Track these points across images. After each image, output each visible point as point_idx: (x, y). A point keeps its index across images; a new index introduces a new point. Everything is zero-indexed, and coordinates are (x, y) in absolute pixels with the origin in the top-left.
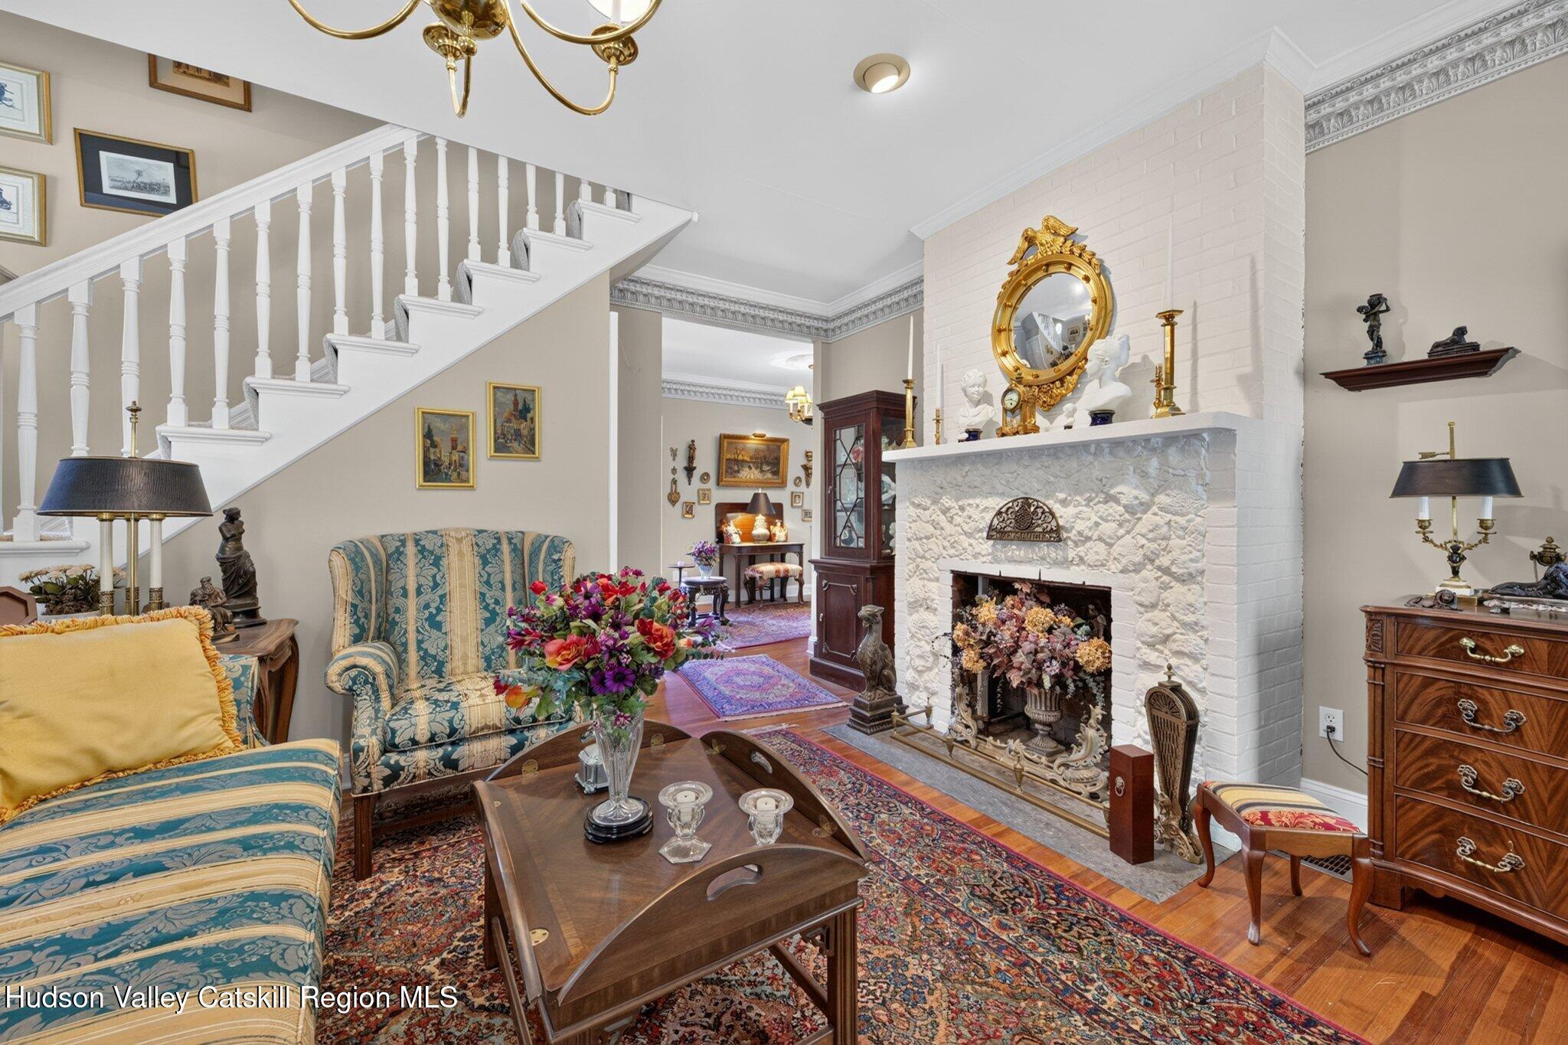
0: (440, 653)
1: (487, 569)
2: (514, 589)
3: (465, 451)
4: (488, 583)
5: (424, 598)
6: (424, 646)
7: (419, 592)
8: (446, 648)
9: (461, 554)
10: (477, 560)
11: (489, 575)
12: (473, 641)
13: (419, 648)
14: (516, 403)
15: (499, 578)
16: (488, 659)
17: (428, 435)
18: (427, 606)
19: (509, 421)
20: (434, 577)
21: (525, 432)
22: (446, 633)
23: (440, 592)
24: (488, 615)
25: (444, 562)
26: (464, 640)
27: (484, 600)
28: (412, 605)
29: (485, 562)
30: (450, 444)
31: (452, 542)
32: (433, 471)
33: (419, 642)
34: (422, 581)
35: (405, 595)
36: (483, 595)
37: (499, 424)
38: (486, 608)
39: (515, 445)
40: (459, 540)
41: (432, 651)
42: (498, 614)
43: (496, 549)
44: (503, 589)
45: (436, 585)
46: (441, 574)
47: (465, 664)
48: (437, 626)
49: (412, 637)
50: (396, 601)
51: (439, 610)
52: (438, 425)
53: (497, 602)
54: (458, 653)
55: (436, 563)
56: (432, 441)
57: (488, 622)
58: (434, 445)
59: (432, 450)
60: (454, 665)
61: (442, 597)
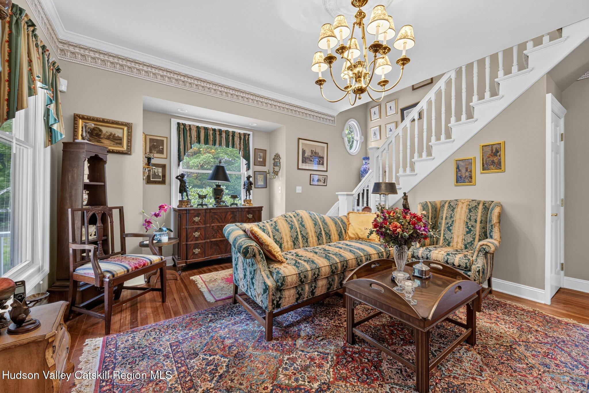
0: (450, 239)
1: (470, 214)
2: (481, 222)
3: (471, 172)
4: (470, 219)
5: (447, 221)
6: (445, 235)
7: (446, 219)
8: (451, 238)
9: (462, 208)
10: (468, 211)
11: (471, 216)
12: (461, 238)
13: (444, 236)
14: (492, 150)
15: (475, 217)
16: (465, 245)
17: (458, 168)
18: (448, 223)
19: (489, 157)
20: (451, 214)
21: (496, 161)
22: (452, 233)
23: (452, 220)
24: (468, 230)
25: (455, 210)
26: (458, 237)
27: (467, 225)
28: (444, 221)
29: (470, 211)
30: (465, 169)
31: (460, 203)
32: (459, 180)
33: (444, 234)
34: (448, 215)
35: (442, 219)
36: (467, 223)
37: (484, 160)
38: (468, 227)
39: (492, 167)
40: (463, 203)
41: (447, 238)
42: (472, 231)
43: (476, 207)
44: (476, 221)
45: (451, 217)
46: (453, 214)
47: (457, 245)
48: (450, 230)
49: (442, 232)
50: (440, 220)
51: (451, 225)
52: (461, 163)
53: (472, 226)
54: (455, 240)
55: (453, 210)
56: (459, 170)
57: (468, 233)
58: (460, 171)
59: (459, 172)
60: (453, 244)
61: (453, 221)
